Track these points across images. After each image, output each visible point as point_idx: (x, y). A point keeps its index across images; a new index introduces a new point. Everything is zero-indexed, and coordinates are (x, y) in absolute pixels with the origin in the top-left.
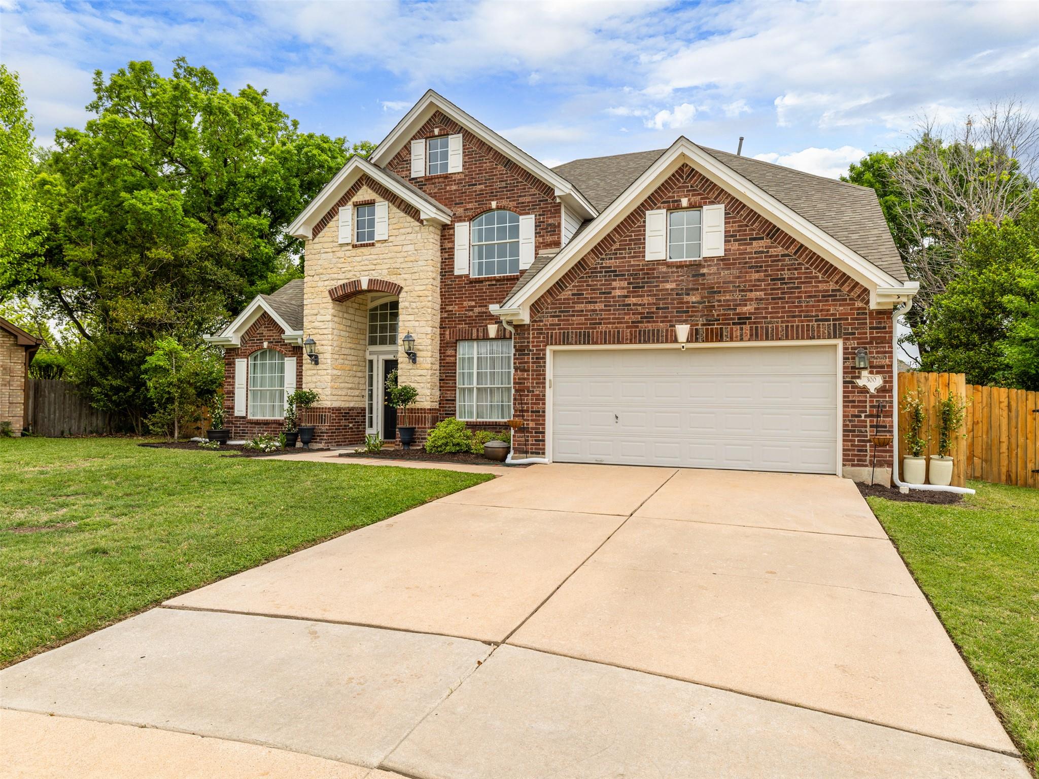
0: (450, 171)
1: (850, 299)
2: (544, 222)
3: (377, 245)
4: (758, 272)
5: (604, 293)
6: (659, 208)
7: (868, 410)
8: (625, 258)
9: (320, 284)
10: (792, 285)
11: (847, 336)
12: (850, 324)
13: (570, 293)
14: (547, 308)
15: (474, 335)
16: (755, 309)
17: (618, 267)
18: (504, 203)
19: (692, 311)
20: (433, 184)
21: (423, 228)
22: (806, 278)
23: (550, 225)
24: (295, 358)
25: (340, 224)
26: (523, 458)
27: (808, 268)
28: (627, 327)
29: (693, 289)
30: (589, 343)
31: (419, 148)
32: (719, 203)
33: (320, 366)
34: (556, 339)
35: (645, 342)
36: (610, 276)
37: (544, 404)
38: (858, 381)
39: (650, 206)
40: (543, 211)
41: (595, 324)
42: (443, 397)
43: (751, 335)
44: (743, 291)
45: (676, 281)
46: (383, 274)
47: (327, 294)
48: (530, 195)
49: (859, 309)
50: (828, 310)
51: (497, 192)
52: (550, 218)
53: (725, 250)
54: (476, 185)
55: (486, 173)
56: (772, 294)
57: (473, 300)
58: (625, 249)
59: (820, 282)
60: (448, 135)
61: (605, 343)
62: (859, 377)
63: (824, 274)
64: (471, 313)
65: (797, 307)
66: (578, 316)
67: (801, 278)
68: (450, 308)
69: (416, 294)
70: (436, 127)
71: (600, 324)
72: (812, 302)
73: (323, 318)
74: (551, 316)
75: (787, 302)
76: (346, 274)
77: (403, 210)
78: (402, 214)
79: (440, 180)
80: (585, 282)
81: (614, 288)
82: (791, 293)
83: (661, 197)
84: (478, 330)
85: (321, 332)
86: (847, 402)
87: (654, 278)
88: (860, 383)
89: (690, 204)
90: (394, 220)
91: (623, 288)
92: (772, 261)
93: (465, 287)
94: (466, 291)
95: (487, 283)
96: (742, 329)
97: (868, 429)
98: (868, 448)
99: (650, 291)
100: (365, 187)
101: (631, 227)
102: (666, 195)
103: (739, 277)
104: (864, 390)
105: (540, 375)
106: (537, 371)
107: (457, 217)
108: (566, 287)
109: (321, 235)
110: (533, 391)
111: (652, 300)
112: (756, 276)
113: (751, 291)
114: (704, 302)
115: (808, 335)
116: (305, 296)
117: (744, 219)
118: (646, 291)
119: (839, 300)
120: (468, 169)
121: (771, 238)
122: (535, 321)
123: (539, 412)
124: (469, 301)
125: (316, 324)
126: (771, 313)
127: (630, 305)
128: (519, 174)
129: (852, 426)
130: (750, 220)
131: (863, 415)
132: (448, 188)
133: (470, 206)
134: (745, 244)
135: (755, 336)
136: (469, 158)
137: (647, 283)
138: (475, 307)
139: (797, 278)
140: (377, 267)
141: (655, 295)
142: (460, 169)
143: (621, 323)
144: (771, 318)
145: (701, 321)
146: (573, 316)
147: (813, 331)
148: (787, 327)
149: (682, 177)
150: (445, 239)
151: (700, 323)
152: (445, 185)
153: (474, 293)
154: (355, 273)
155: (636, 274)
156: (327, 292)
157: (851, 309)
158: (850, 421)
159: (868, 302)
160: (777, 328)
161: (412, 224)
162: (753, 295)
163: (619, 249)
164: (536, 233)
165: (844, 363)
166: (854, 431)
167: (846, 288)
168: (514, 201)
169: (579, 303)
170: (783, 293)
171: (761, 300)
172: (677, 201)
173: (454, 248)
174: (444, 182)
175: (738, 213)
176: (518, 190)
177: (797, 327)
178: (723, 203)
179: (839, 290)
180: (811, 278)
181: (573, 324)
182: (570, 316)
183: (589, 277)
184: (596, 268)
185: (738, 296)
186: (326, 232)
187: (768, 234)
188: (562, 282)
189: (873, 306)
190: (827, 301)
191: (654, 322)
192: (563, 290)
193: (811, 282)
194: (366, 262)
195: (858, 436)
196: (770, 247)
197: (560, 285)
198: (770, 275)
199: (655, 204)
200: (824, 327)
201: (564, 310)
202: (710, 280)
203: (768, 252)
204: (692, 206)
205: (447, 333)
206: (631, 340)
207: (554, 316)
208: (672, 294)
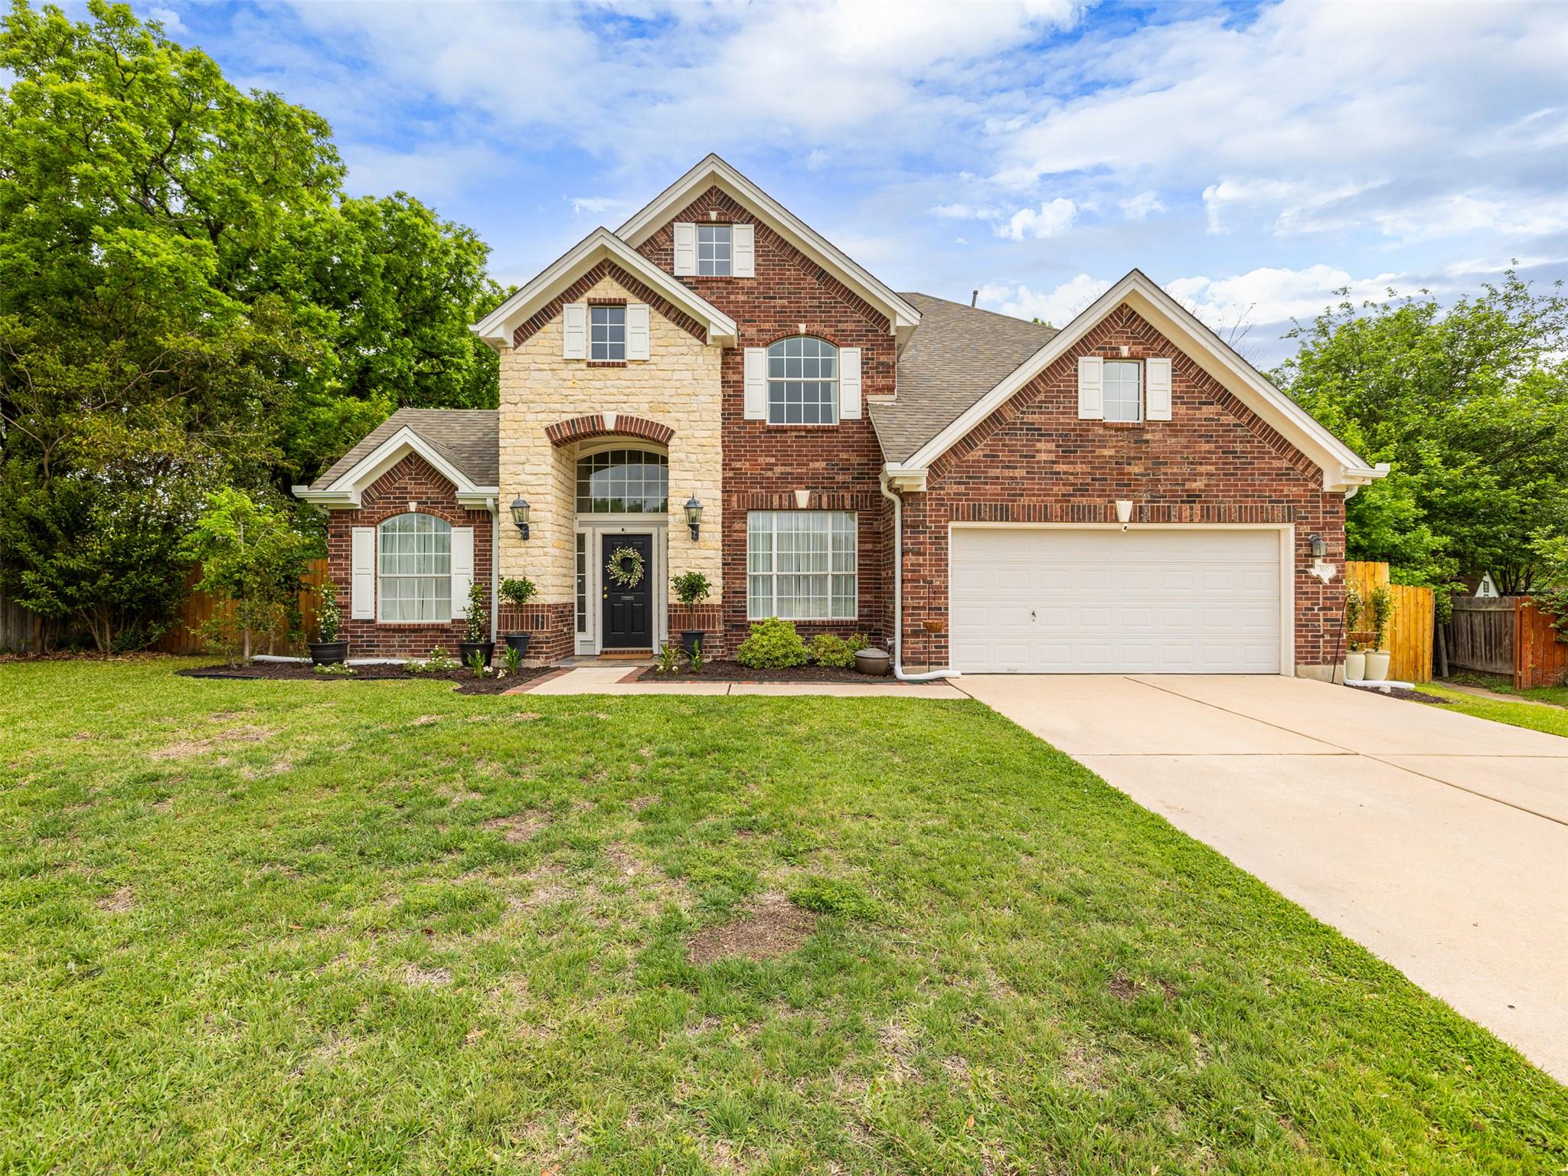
0: (736, 273)
1: (1304, 480)
2: (873, 359)
3: (630, 366)
4: (1208, 442)
5: (1026, 456)
6: (1093, 355)
7: (1321, 602)
8: (1052, 413)
9: (529, 417)
10: (1244, 460)
11: (1299, 521)
12: (1303, 507)
13: (981, 453)
14: (950, 472)
15: (776, 504)
16: (1206, 485)
17: (1043, 424)
18: (817, 327)
19: (1135, 485)
20: (709, 288)
21: (705, 348)
22: (1259, 452)
23: (883, 363)
24: (472, 529)
25: (566, 329)
26: (924, 672)
27: (1260, 442)
28: (1056, 501)
29: (1134, 458)
30: (1007, 520)
31: (686, 236)
32: (1164, 356)
33: (531, 542)
34: (963, 513)
35: (1079, 521)
36: (1033, 435)
37: (946, 598)
38: (1311, 570)
39: (1083, 351)
40: (872, 345)
41: (1014, 495)
42: (729, 588)
43: (1202, 516)
44: (1192, 463)
45: (1115, 447)
46: (640, 409)
47: (544, 434)
48: (854, 322)
49: (1312, 490)
50: (1282, 491)
51: (806, 312)
52: (882, 354)
53: (1173, 414)
54: (775, 298)
55: (790, 284)
56: (1224, 469)
57: (773, 456)
58: (1052, 402)
59: (1273, 458)
60: (731, 223)
61: (1029, 520)
62: (1312, 566)
63: (1278, 450)
64: (770, 474)
65: (1250, 485)
66: (992, 484)
67: (1253, 452)
68: (738, 465)
69: (695, 441)
70: (712, 210)
71: (1022, 495)
72: (1265, 480)
73: (535, 469)
74: (956, 483)
75: (1240, 480)
76: (577, 405)
77: (674, 320)
78: (672, 326)
79: (720, 284)
80: (1001, 440)
81: (1038, 451)
82: (1244, 469)
83: (1096, 341)
84: (780, 497)
85: (532, 490)
86: (1299, 593)
87: (1088, 441)
88: (1314, 572)
89: (1132, 354)
90: (660, 334)
91: (1051, 452)
92: (1224, 431)
93: (760, 437)
94: (761, 442)
95: (794, 434)
96: (1192, 508)
97: (1321, 623)
98: (1321, 644)
99: (1084, 457)
100: (608, 279)
101: (1060, 375)
102: (1102, 339)
103: (1187, 447)
104: (1317, 581)
105: (941, 560)
106: (936, 554)
107: (746, 340)
108: (976, 445)
109: (529, 341)
110: (931, 582)
111: (1086, 468)
112: (1206, 447)
113: (1201, 464)
114: (1149, 475)
115: (1262, 517)
116: (502, 434)
117: (1193, 379)
118: (1079, 457)
119: (1292, 480)
120: (762, 274)
121: (1222, 404)
122: (934, 488)
123: (940, 609)
124: (766, 456)
125: (523, 478)
126: (1222, 491)
127: (1059, 473)
128: (838, 292)
129: (1306, 620)
130: (1199, 381)
131: (1316, 608)
132: (732, 297)
133: (766, 326)
134: (1194, 409)
135: (1206, 517)
136: (764, 260)
137: (1080, 446)
138: (777, 465)
139: (1249, 453)
140: (631, 399)
141: (1090, 462)
142: (752, 274)
143: (1049, 495)
144: (1224, 496)
145: (1146, 497)
146: (986, 483)
147: (1267, 513)
148: (1240, 507)
149: (1122, 321)
150: (728, 368)
151: (1144, 499)
152: (728, 293)
153: (774, 446)
154: (594, 405)
155: (1066, 435)
156: (543, 430)
157: (1305, 491)
158: (1304, 615)
159: (1321, 484)
160: (1230, 509)
161: (689, 342)
162: (1203, 469)
163: (1045, 402)
164: (863, 373)
165: (1296, 550)
166: (1307, 626)
167: (1300, 467)
168: (831, 326)
169: (993, 467)
170: (1235, 469)
171: (1212, 475)
172: (1115, 349)
173: (743, 382)
174: (725, 289)
175: (1187, 370)
176: (836, 312)
177: (1251, 508)
178: (1169, 357)
179: (1292, 469)
180: (1264, 453)
181: (986, 494)
182: (982, 483)
183: (1007, 434)
184: (1014, 424)
185: (1186, 469)
186: (539, 340)
187: (1220, 399)
188: (971, 438)
189: (1327, 487)
190: (1281, 480)
191: (1089, 496)
192: (972, 449)
193: (1264, 458)
194: (615, 391)
195: (1311, 631)
196: (1221, 415)
197: (967, 442)
198: (1221, 447)
199: (1090, 350)
200: (1279, 510)
201: (972, 475)
202: (1154, 448)
203: (1218, 420)
204: (1133, 357)
205: (734, 499)
206: (1062, 517)
207: (959, 483)
208: (1111, 463)
